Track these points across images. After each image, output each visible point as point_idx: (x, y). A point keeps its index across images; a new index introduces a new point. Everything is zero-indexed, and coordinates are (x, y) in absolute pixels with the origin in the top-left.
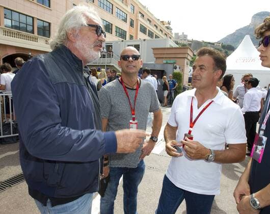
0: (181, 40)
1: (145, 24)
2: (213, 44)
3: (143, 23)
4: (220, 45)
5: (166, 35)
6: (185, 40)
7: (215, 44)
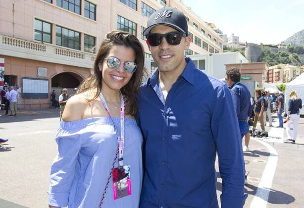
0: (231, 44)
1: (199, 36)
2: (276, 47)
3: (198, 35)
4: (286, 47)
5: (216, 40)
6: (236, 43)
7: (279, 47)
